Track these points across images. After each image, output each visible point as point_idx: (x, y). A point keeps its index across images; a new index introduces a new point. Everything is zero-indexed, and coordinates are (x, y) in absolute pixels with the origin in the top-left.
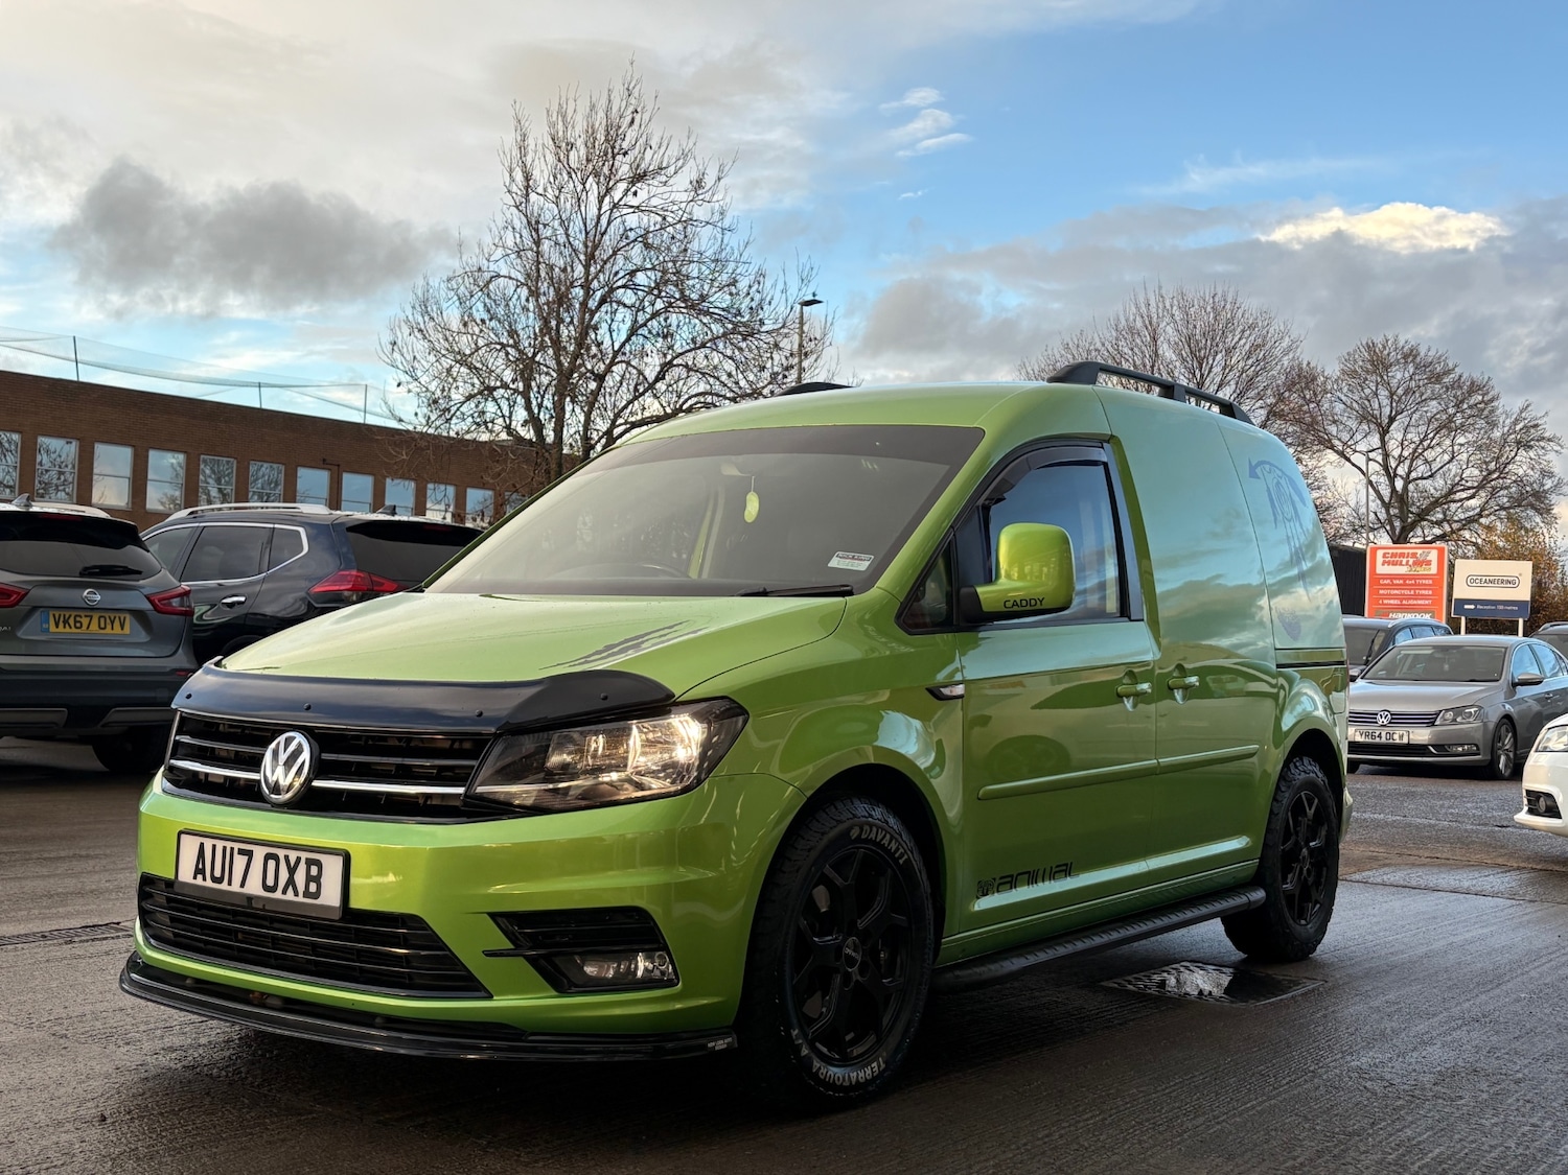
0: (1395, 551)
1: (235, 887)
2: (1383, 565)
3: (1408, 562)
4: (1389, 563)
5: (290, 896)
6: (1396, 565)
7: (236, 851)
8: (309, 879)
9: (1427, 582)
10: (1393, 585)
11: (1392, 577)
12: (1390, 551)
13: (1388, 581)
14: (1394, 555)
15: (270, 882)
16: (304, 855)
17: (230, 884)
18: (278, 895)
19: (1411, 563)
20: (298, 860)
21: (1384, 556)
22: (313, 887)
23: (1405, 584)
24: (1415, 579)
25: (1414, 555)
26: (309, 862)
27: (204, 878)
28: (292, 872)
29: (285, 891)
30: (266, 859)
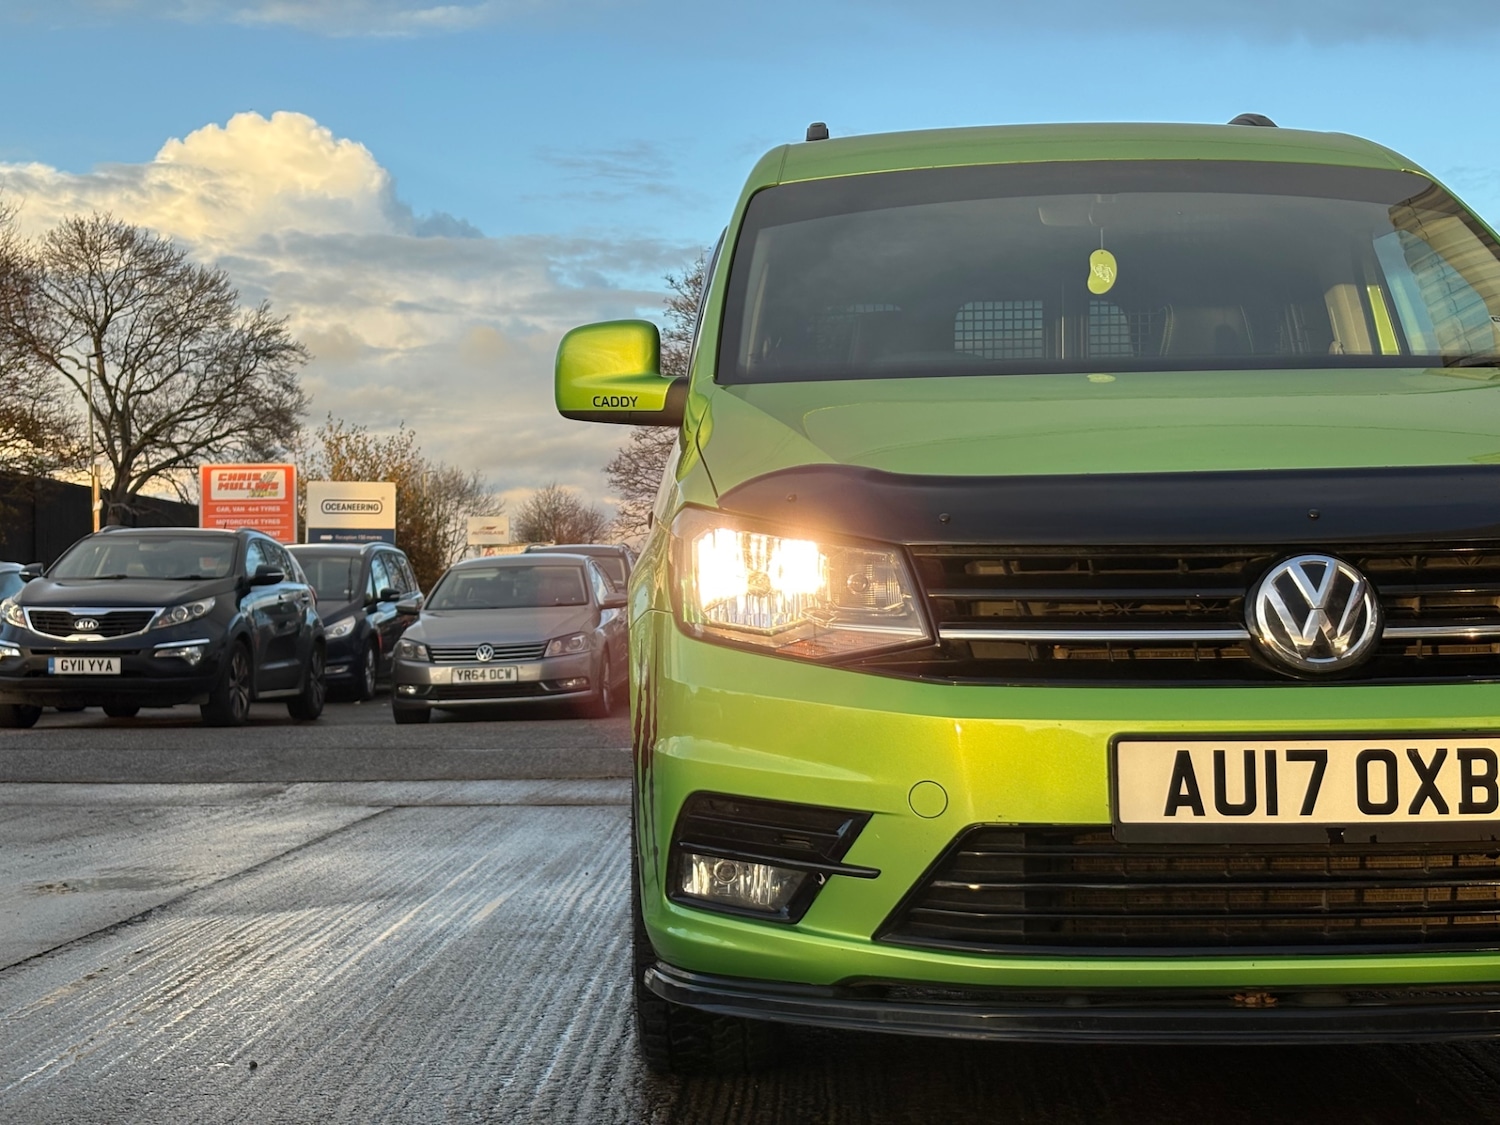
0: (233, 472)
1: (1290, 812)
2: (220, 488)
3: (249, 485)
4: (226, 487)
5: (1429, 813)
6: (236, 488)
7: (1281, 758)
8: (1469, 782)
9: (272, 509)
10: (233, 513)
11: (231, 504)
12: (228, 472)
13: (227, 509)
14: (232, 477)
15: (1378, 794)
16: (1453, 746)
17: (1272, 809)
18: (1402, 815)
19: (253, 486)
20: (1441, 755)
21: (220, 478)
22: (1480, 795)
23: (247, 512)
24: (260, 506)
25: (257, 477)
26: (1466, 757)
27: (1199, 810)
28: (1428, 775)
29: (1415, 808)
30: (1364, 759)
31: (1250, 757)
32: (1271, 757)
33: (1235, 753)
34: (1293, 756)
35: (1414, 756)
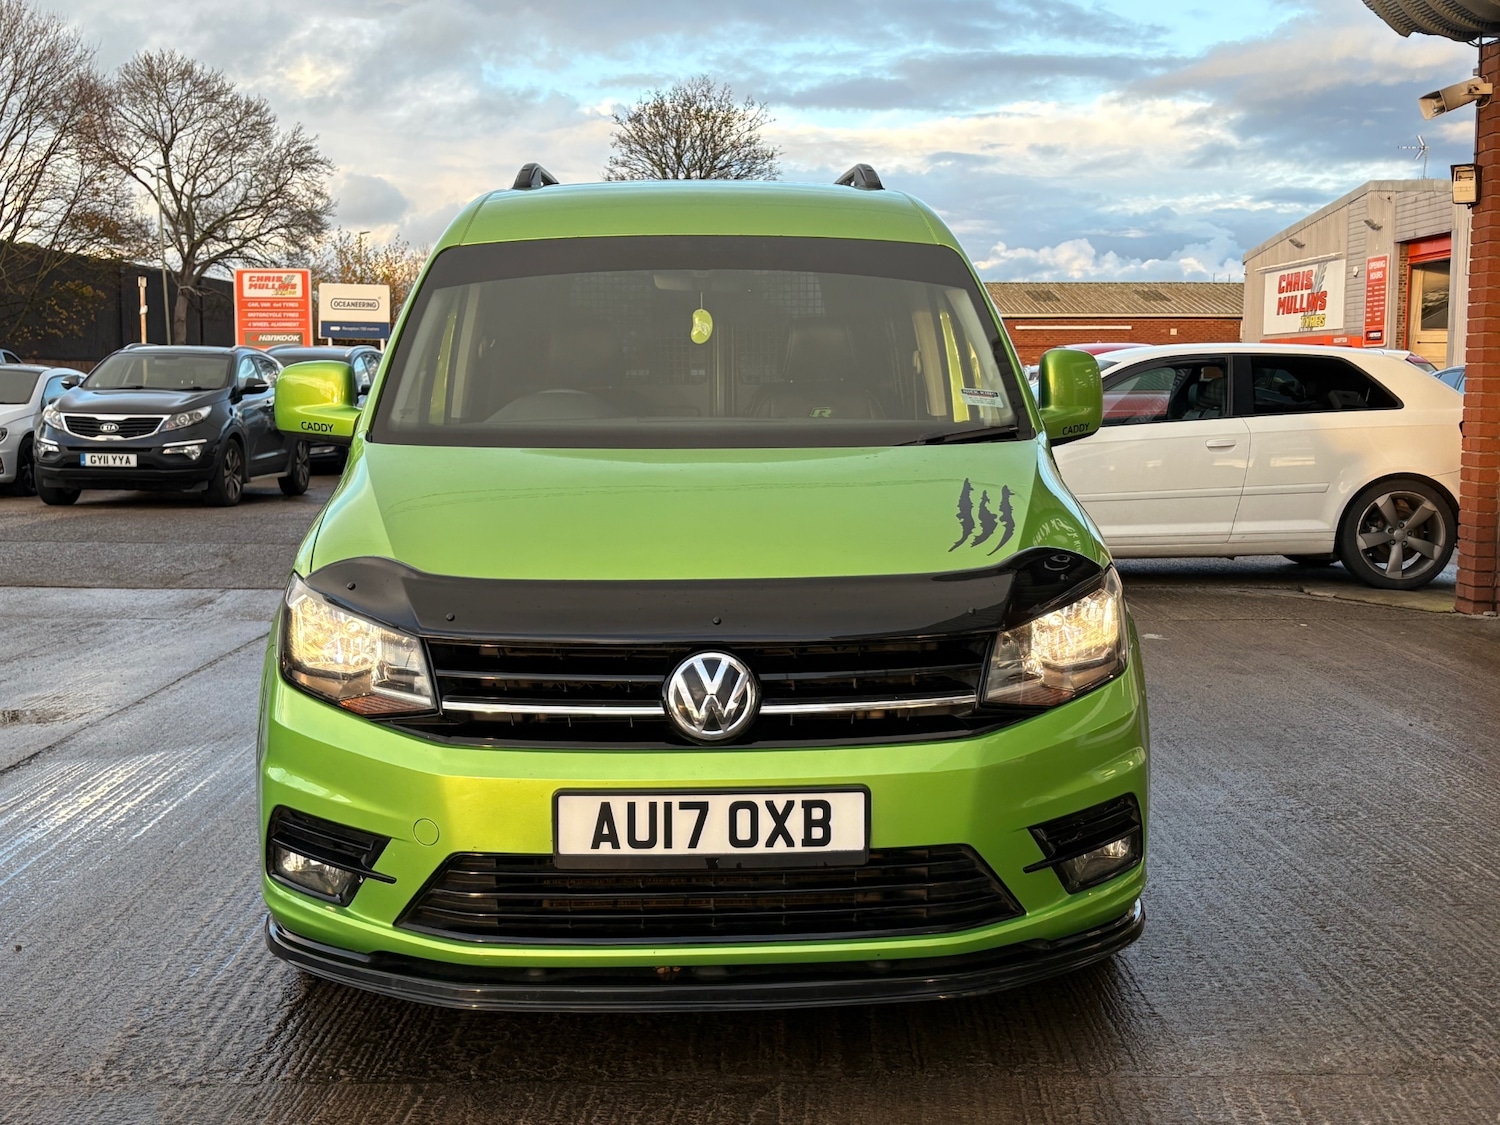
0: (260, 275)
1: (680, 847)
2: (250, 288)
3: (273, 285)
4: (255, 286)
5: (780, 846)
6: (262, 288)
7: (675, 807)
8: (809, 824)
9: (292, 305)
10: (261, 308)
11: (260, 300)
12: (256, 275)
13: (256, 305)
14: (259, 279)
15: (744, 833)
16: (798, 798)
17: (668, 844)
18: (760, 848)
19: (277, 286)
20: (790, 805)
21: (251, 279)
22: (817, 833)
23: (272, 307)
24: (282, 302)
25: (279, 279)
26: (808, 806)
27: (616, 845)
28: (780, 819)
29: (770, 843)
30: (734, 809)
31: (653, 807)
32: (668, 806)
33: (642, 804)
34: (684, 806)
35: (770, 806)
